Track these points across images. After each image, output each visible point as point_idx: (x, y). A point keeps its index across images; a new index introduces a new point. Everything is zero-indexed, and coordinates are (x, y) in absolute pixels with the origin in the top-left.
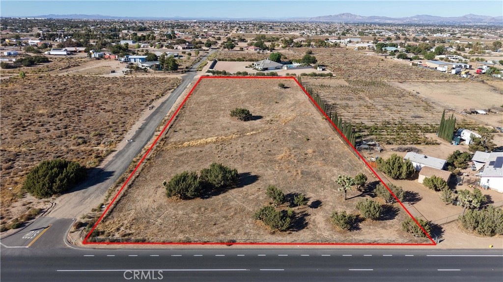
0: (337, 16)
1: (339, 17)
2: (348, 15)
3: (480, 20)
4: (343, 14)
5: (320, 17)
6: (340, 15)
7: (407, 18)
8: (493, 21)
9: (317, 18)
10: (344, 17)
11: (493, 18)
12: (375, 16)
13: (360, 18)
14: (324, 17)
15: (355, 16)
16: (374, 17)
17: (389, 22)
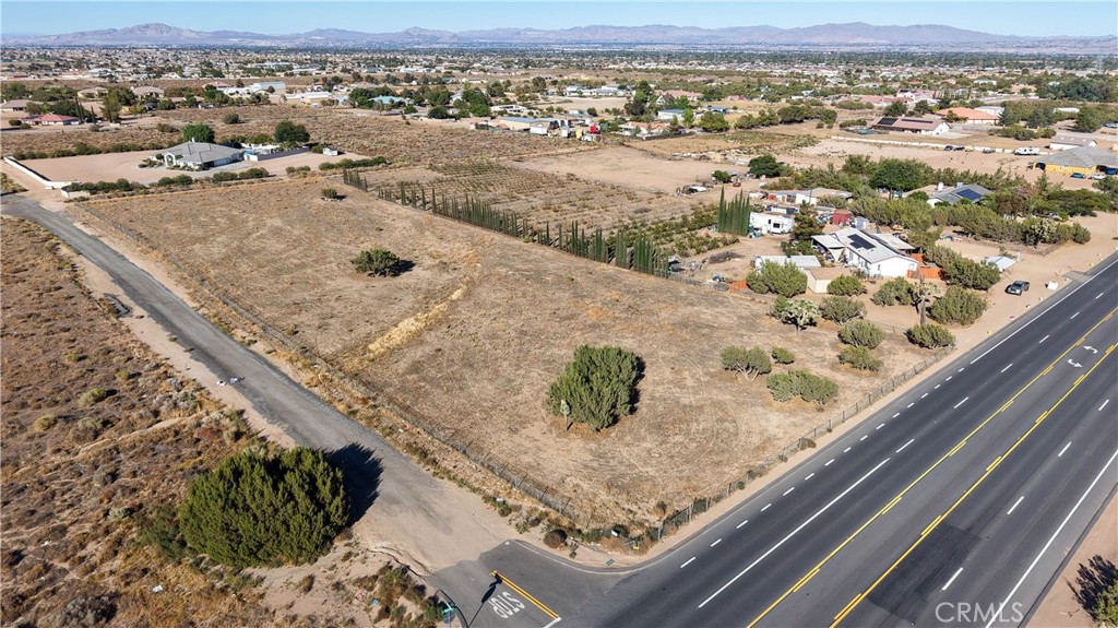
0: (132, 30)
1: (138, 32)
2: (159, 27)
3: (435, 39)
4: (147, 26)
5: (83, 34)
6: (139, 28)
7: (298, 36)
8: (455, 40)
9: (74, 36)
10: (150, 33)
11: (455, 36)
12: (226, 32)
13: (193, 35)
14: (95, 32)
15: (179, 31)
16: (225, 34)
17: (262, 43)
